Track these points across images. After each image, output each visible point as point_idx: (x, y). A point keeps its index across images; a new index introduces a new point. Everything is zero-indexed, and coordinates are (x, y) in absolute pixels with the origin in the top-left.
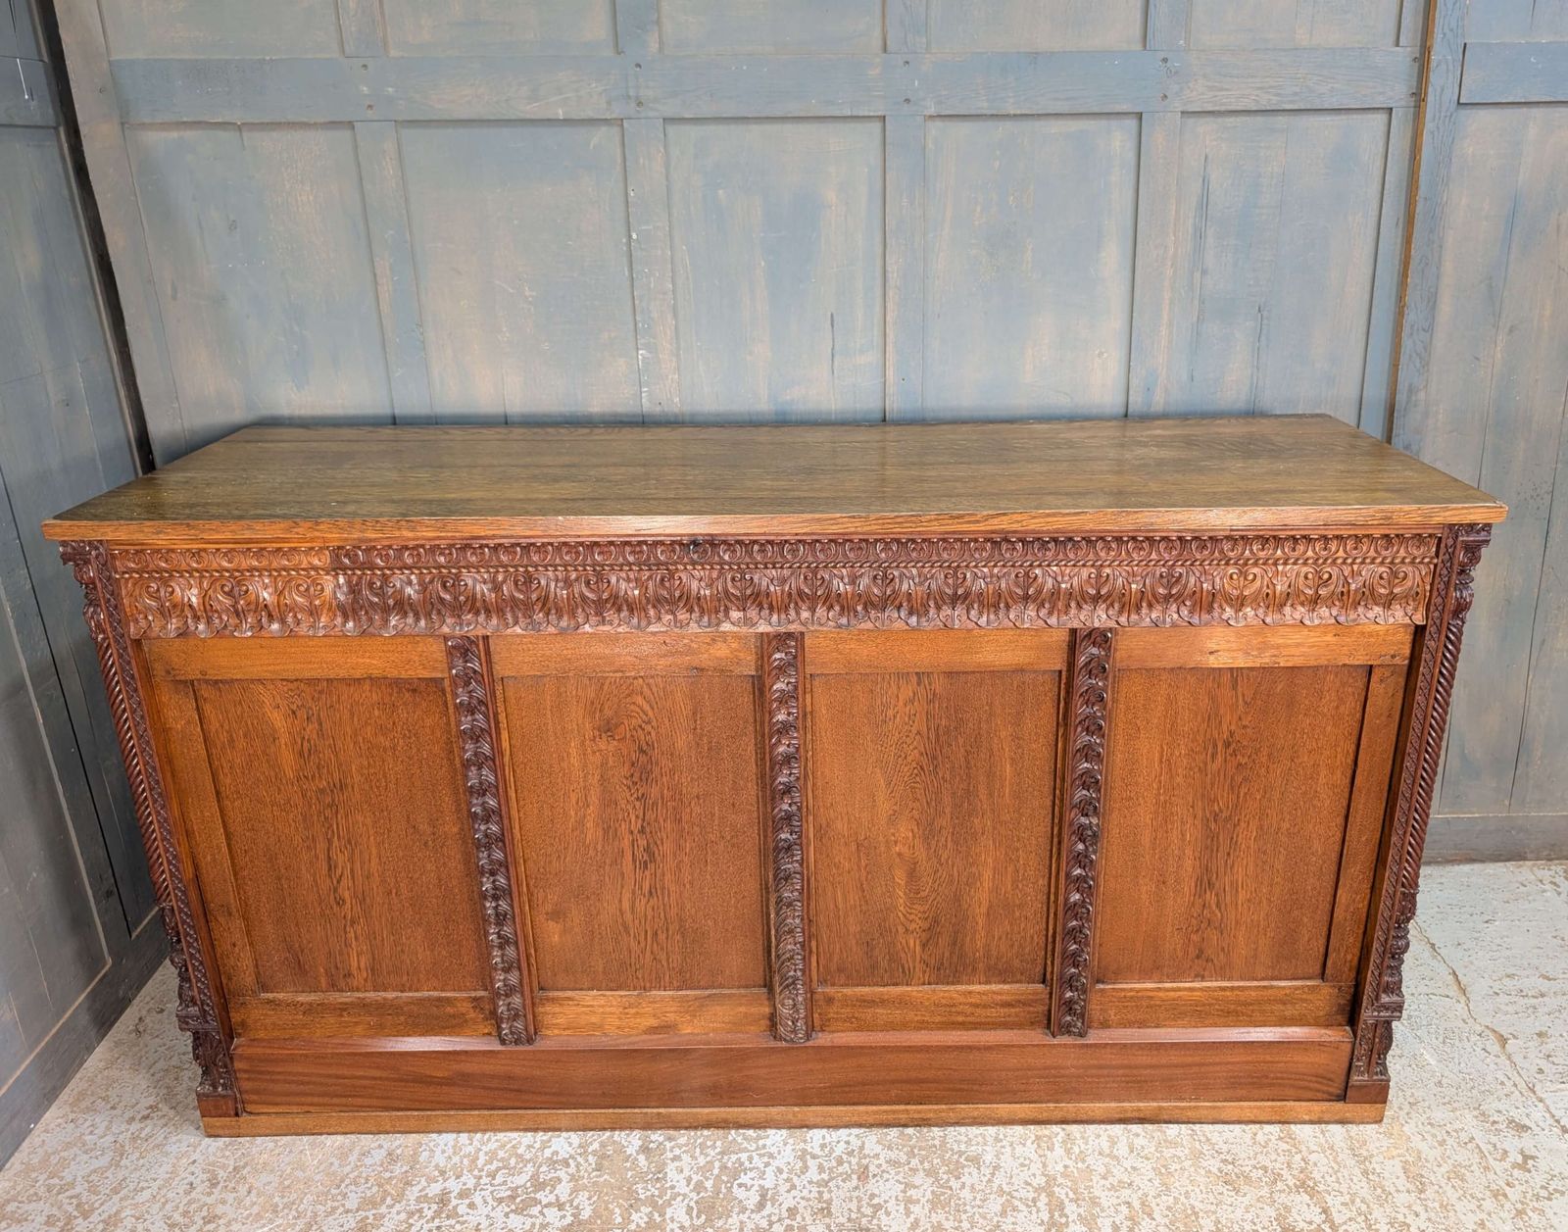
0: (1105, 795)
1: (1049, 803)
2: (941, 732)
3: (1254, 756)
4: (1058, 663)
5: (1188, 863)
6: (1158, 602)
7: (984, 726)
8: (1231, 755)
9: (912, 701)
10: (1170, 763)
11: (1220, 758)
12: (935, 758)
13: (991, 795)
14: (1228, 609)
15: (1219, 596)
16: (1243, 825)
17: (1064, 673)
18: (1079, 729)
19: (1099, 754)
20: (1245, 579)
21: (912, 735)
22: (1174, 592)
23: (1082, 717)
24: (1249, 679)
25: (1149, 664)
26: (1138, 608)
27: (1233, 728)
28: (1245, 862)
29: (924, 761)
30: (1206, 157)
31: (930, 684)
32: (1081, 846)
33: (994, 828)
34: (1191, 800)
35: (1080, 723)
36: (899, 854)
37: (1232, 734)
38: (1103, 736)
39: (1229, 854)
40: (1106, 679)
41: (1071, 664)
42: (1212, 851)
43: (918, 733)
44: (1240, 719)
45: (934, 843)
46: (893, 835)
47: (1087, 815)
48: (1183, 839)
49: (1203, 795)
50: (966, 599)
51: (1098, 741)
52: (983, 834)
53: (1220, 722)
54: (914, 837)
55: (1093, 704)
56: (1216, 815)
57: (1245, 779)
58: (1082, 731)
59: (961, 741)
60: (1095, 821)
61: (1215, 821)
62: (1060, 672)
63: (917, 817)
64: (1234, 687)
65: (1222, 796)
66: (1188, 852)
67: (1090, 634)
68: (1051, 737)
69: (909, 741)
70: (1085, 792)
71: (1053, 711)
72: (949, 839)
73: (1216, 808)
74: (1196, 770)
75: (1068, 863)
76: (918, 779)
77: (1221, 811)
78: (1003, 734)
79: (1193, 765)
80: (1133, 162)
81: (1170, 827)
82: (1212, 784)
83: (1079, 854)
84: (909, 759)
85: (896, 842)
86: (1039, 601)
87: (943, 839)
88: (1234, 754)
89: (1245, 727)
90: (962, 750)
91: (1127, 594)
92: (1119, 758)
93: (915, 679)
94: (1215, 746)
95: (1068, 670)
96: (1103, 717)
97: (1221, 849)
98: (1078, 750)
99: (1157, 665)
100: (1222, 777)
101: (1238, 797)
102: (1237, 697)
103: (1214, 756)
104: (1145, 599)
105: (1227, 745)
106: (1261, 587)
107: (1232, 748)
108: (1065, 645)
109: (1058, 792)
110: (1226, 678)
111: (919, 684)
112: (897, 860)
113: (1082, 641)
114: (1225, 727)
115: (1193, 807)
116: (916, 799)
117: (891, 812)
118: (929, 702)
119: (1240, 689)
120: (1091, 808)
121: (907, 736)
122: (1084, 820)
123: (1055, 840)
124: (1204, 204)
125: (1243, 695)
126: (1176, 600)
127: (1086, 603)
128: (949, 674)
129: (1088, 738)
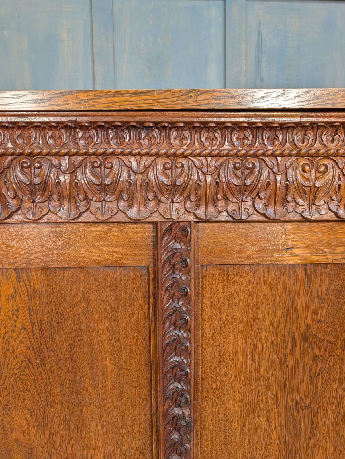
0: (196, 386)
1: (147, 393)
2: (44, 327)
3: (329, 349)
4: (146, 260)
5: (275, 447)
6: (233, 195)
7: (83, 320)
8: (308, 348)
9: (14, 297)
10: (253, 356)
11: (298, 351)
12: (41, 352)
13: (95, 385)
14: (302, 202)
15: (292, 188)
16: (321, 412)
17: (151, 269)
18: (167, 324)
19: (187, 349)
20: (317, 171)
21: (17, 330)
22: (248, 182)
23: (169, 311)
24: (322, 276)
25: (230, 260)
26: (215, 201)
27: (309, 322)
28: (325, 446)
29: (32, 355)
30: (260, 21)
31: (29, 280)
32: (175, 436)
33: (101, 416)
34: (274, 389)
35: (168, 318)
36: (16, 441)
37: (308, 328)
38: (190, 330)
39: (310, 438)
40: (189, 273)
41: (156, 260)
42: (295, 435)
43: (23, 328)
44: (315, 314)
45: (47, 429)
46: (9, 423)
47: (179, 406)
48: (269, 425)
49: (285, 386)
50: (45, 189)
51: (185, 335)
52: (92, 420)
53: (298, 317)
54: (28, 425)
55: (179, 299)
56: (297, 403)
57: (322, 370)
58: (170, 326)
59: (64, 335)
60: (187, 412)
61: (297, 409)
62: (148, 267)
63: (29, 406)
64: (309, 283)
65: (302, 386)
66: (274, 436)
67: (171, 227)
68: (145, 332)
69: (15, 335)
70: (176, 384)
71: (145, 306)
72: (62, 426)
73: (297, 397)
74: (278, 362)
75: (165, 451)
76: (27, 371)
77: (301, 399)
78: (101, 328)
79: (275, 357)
80: (221, 22)
81: (256, 415)
82: (293, 375)
83: (175, 443)
84: (17, 352)
85: (12, 430)
86: (117, 192)
87: (56, 426)
88: (311, 346)
89: (320, 322)
90: (66, 344)
91: (202, 184)
92: (208, 351)
93: (14, 275)
94: (294, 339)
95: (154, 266)
96: (188, 312)
97: (303, 434)
98: (168, 345)
99: (237, 261)
100: (301, 369)
101: (316, 387)
102: (311, 293)
103: (292, 349)
104: (221, 192)
105: (305, 338)
106: (333, 180)
107: (309, 341)
108: (150, 241)
109: (153, 383)
110: (301, 273)
111: (18, 280)
112: (15, 445)
113: (164, 235)
114: (302, 322)
115: (276, 396)
116: (26, 390)
117: (4, 402)
118: (31, 298)
119: (314, 285)
120: (183, 400)
121: (13, 331)
122: (177, 411)
123: (154, 428)
124: (260, 45)
125: (317, 292)
126: (251, 193)
127: (163, 195)
128: (45, 269)
129: (177, 332)
